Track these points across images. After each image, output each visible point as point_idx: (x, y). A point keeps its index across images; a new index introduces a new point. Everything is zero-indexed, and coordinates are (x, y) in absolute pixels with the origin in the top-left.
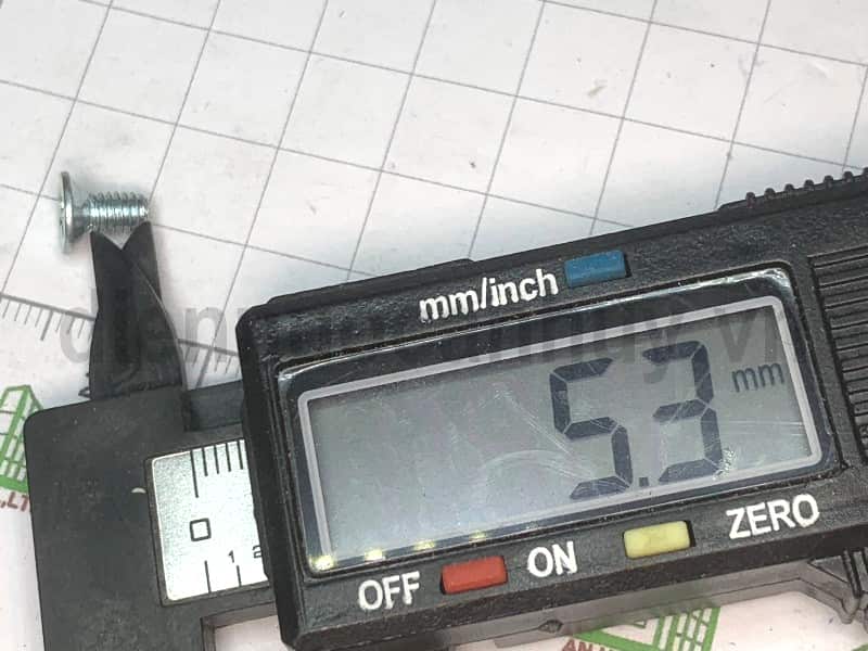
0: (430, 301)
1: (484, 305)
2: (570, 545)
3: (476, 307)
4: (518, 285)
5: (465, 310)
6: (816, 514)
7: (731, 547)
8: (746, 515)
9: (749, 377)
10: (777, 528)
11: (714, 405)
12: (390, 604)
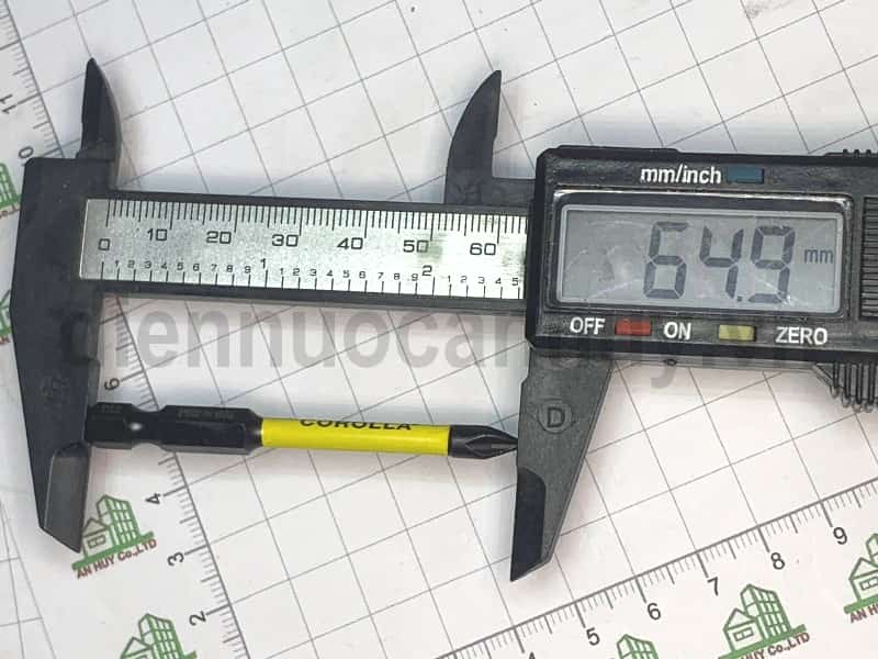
0: (649, 171)
1: (677, 180)
2: (689, 325)
3: (672, 180)
4: (699, 172)
5: (666, 180)
6: (825, 340)
7: (774, 346)
8: (788, 332)
10: (802, 342)
11: (791, 266)
12: (586, 332)
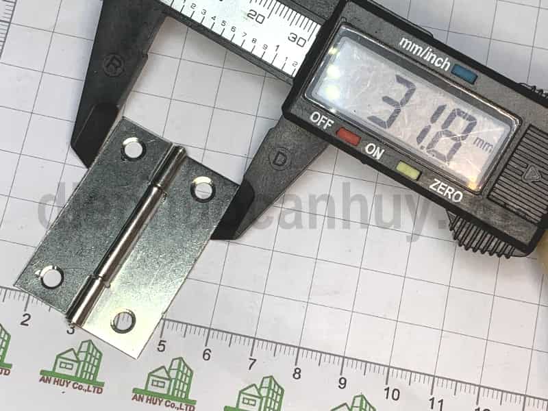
9: (481, 142)
